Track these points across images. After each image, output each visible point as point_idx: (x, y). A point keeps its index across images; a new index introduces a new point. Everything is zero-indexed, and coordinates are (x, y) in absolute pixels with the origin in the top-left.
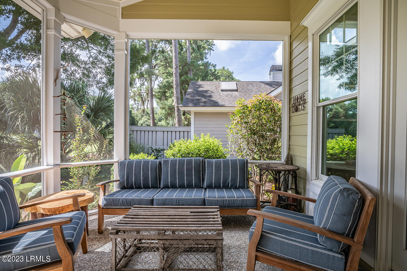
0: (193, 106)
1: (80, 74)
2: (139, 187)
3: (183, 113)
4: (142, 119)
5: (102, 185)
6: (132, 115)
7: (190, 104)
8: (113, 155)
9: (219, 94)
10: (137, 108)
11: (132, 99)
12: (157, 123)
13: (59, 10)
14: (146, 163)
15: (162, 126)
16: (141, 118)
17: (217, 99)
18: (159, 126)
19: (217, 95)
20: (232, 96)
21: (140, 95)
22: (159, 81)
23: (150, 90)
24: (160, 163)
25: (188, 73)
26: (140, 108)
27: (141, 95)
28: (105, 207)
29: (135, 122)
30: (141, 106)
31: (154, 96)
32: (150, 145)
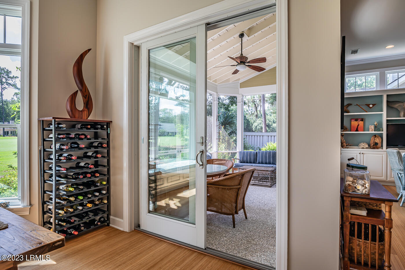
2: (247, 162)
4: (256, 122)
6: (247, 118)
10: (251, 114)
11: (247, 106)
12: (272, 125)
13: (217, 93)
16: (255, 120)
21: (254, 102)
23: (262, 97)
24: (257, 153)
26: (254, 114)
29: (249, 125)
30: (254, 111)
31: (266, 102)
32: (258, 146)
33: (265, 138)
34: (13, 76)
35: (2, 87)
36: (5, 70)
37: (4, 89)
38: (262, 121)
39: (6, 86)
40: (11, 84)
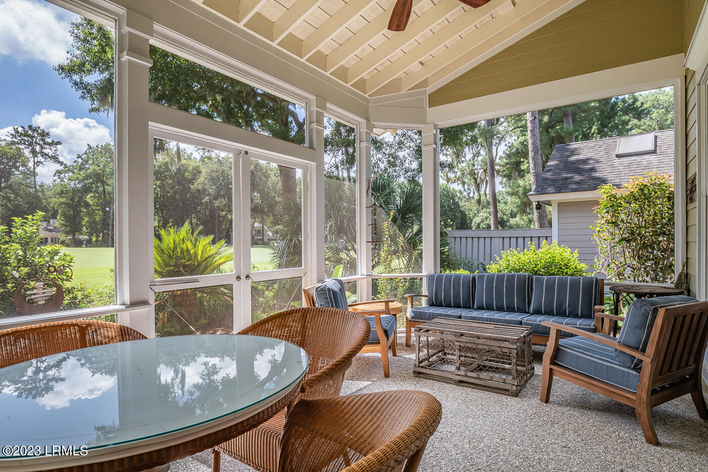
0: (554, 191)
1: (385, 163)
2: (448, 306)
3: (537, 205)
4: (479, 215)
5: (409, 296)
6: (461, 209)
7: (550, 189)
8: (421, 267)
9: (612, 164)
10: (467, 198)
11: (459, 182)
12: (508, 221)
13: (369, 120)
14: (458, 277)
15: (518, 226)
16: (477, 213)
17: (604, 174)
18: (511, 227)
19: (607, 167)
20: (639, 166)
21: (473, 174)
22: (506, 145)
23: (488, 164)
24: (474, 278)
25: (562, 121)
26: (473, 197)
27: (475, 174)
28: (412, 320)
29: (466, 221)
30: (474, 193)
31: (497, 173)
32: (481, 260)
33: (497, 243)
34: (53, 141)
35: (34, 160)
36: (40, 131)
37: (38, 164)
38: (490, 214)
39: (41, 158)
40: (48, 156)
